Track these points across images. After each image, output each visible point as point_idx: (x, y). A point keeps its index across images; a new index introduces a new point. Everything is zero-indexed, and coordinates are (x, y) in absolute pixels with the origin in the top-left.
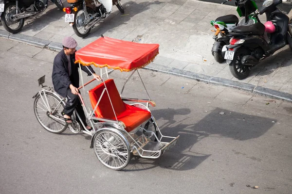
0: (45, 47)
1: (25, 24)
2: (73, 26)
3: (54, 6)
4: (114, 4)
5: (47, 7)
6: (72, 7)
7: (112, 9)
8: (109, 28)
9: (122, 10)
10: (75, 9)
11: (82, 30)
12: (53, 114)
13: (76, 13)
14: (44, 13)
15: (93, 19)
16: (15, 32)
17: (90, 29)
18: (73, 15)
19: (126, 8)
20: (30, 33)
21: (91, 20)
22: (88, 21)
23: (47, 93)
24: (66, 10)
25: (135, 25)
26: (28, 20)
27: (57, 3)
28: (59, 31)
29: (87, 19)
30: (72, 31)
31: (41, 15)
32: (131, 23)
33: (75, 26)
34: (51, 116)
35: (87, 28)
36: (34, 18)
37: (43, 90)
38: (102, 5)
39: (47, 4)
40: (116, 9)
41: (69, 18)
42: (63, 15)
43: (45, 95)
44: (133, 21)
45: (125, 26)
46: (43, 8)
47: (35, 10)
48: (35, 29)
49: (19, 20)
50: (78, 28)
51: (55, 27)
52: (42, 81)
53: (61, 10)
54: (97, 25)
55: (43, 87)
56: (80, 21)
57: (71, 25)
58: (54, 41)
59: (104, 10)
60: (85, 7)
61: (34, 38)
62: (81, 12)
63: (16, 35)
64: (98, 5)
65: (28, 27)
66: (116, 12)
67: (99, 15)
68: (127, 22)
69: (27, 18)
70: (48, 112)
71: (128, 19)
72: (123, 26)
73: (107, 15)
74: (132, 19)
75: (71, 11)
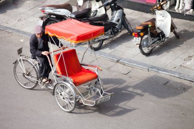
0: (118, 61)
1: (104, 44)
2: (139, 47)
3: (126, 31)
4: (171, 31)
5: (120, 31)
6: (139, 33)
7: (170, 35)
8: (167, 50)
9: (177, 36)
10: (142, 34)
11: (146, 50)
12: (28, 75)
13: (142, 37)
14: (118, 36)
15: (155, 42)
16: (96, 49)
17: (152, 50)
18: (140, 38)
19: (180, 34)
20: (107, 51)
21: (153, 43)
22: (151, 43)
23: (23, 60)
24: (135, 34)
25: (187, 48)
26: (106, 41)
27: (128, 29)
28: (128, 50)
29: (151, 42)
30: (139, 50)
31: (115, 38)
32: (183, 46)
33: (140, 47)
34: (26, 76)
35: (150, 48)
36: (111, 39)
37: (21, 58)
38: (162, 32)
39: (121, 29)
40: (173, 35)
41: (137, 40)
42: (133, 38)
43: (22, 61)
44: (186, 44)
45: (179, 48)
46: (117, 32)
47: (112, 34)
48: (111, 48)
49: (99, 41)
50: (143, 49)
51: (126, 47)
52: (20, 51)
53: (131, 34)
54: (157, 47)
55: (21, 56)
56: (144, 43)
57: (138, 46)
58: (124, 57)
59: (164, 36)
60: (149, 33)
61: (110, 55)
62: (146, 36)
63: (97, 52)
64: (159, 31)
65: (106, 46)
66: (173, 38)
67: (160, 39)
68: (181, 45)
69: (105, 39)
70: (24, 74)
71: (182, 43)
72: (178, 48)
73: (166, 40)
74: (185, 43)
75: (138, 35)
